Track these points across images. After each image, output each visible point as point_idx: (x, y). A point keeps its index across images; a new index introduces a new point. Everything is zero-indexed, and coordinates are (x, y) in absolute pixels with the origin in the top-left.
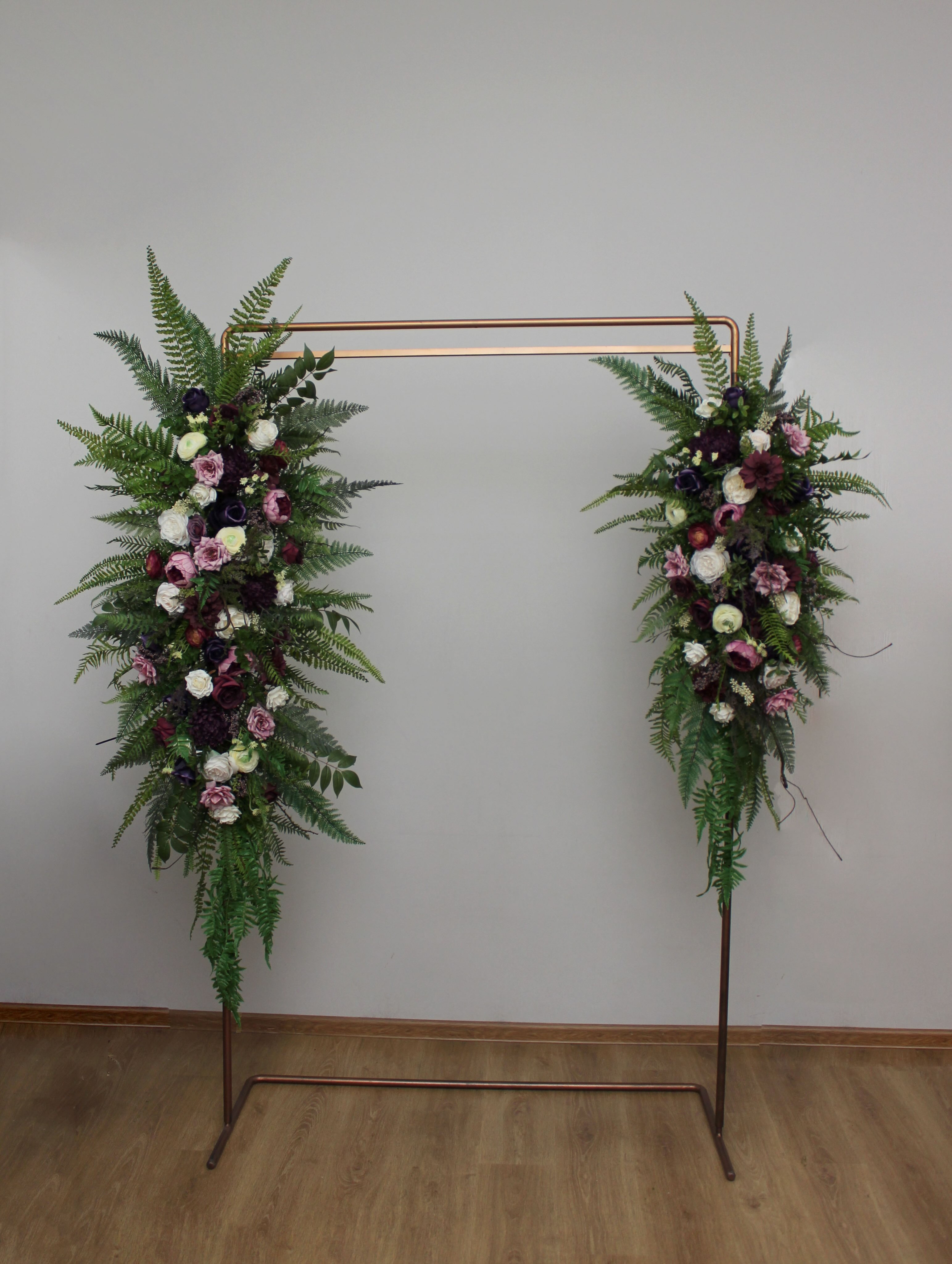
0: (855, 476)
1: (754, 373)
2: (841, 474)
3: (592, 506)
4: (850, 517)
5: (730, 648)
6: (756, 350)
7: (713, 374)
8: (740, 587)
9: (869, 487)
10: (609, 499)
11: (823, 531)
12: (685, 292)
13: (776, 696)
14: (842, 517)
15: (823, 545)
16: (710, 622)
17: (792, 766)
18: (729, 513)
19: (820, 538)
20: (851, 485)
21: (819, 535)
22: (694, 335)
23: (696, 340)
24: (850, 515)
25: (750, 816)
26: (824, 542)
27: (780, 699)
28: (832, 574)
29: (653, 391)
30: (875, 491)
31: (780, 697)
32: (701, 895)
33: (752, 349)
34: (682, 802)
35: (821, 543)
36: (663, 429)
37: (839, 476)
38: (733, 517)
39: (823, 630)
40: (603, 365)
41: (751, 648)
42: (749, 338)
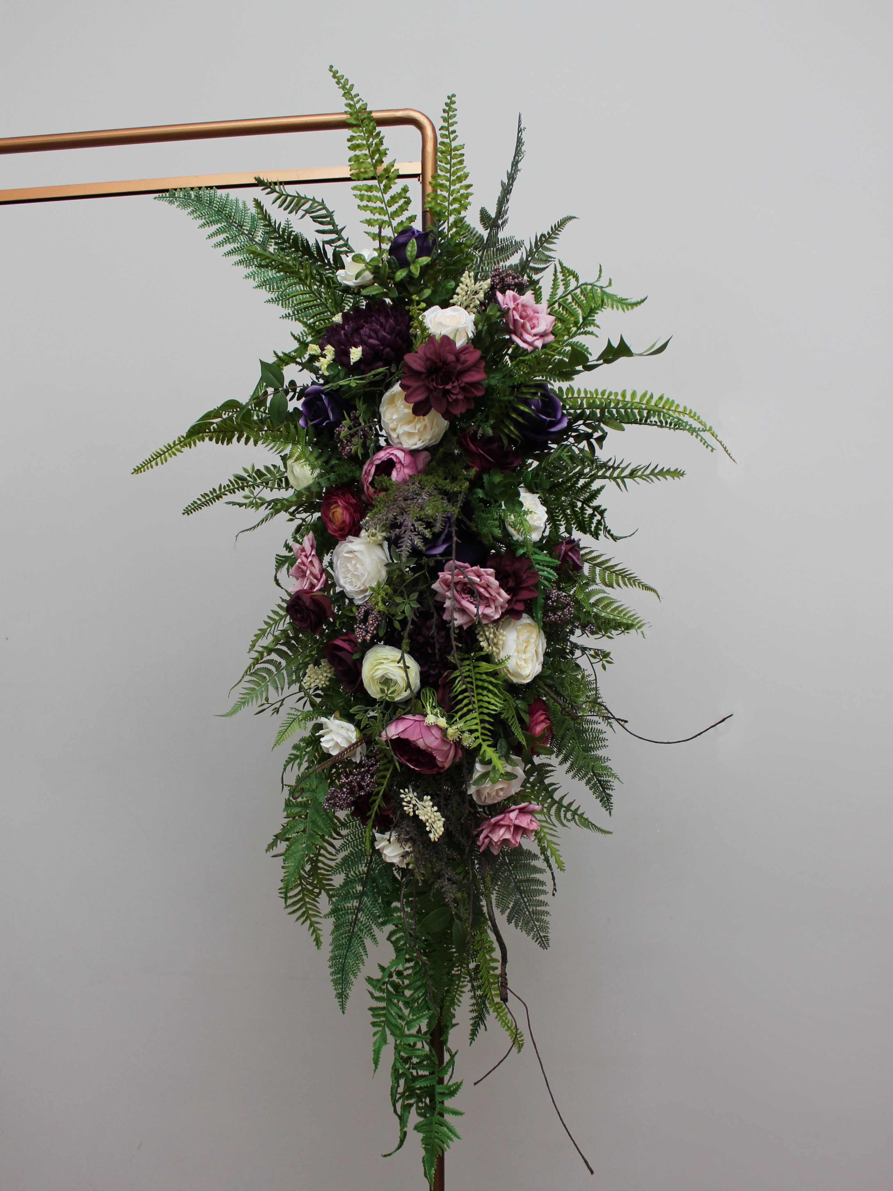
0: (661, 398)
1: (456, 206)
2: (634, 394)
3: (153, 463)
4: (647, 476)
5: (393, 731)
6: (461, 162)
7: (381, 211)
8: (407, 613)
9: (686, 418)
10: (186, 450)
11: (595, 503)
12: (331, 67)
13: (493, 820)
14: (632, 475)
15: (597, 528)
16: (359, 680)
17: (544, 937)
18: (388, 466)
19: (592, 516)
20: (648, 413)
21: (589, 511)
22: (350, 144)
23: (352, 153)
24: (648, 472)
25: (476, 1017)
26: (599, 523)
27: (503, 826)
28: (619, 585)
29: (272, 248)
30: (696, 425)
31: (502, 823)
32: (390, 1155)
33: (453, 161)
34: (336, 1002)
35: (593, 526)
36: (287, 316)
37: (628, 398)
38: (394, 474)
39: (596, 689)
40: (176, 204)
41: (435, 731)
42: (447, 141)
